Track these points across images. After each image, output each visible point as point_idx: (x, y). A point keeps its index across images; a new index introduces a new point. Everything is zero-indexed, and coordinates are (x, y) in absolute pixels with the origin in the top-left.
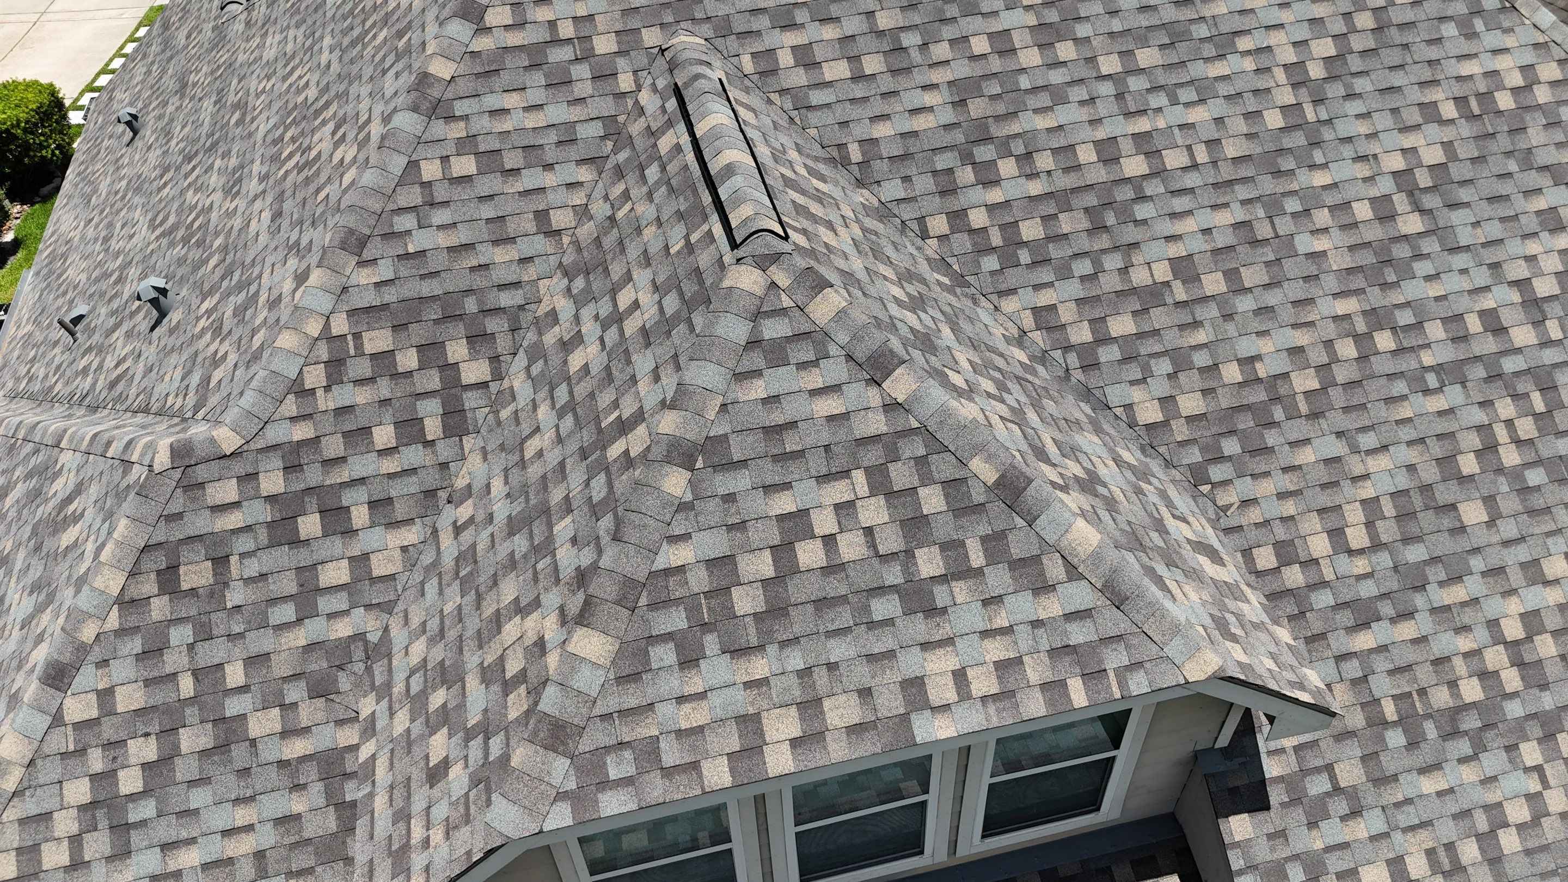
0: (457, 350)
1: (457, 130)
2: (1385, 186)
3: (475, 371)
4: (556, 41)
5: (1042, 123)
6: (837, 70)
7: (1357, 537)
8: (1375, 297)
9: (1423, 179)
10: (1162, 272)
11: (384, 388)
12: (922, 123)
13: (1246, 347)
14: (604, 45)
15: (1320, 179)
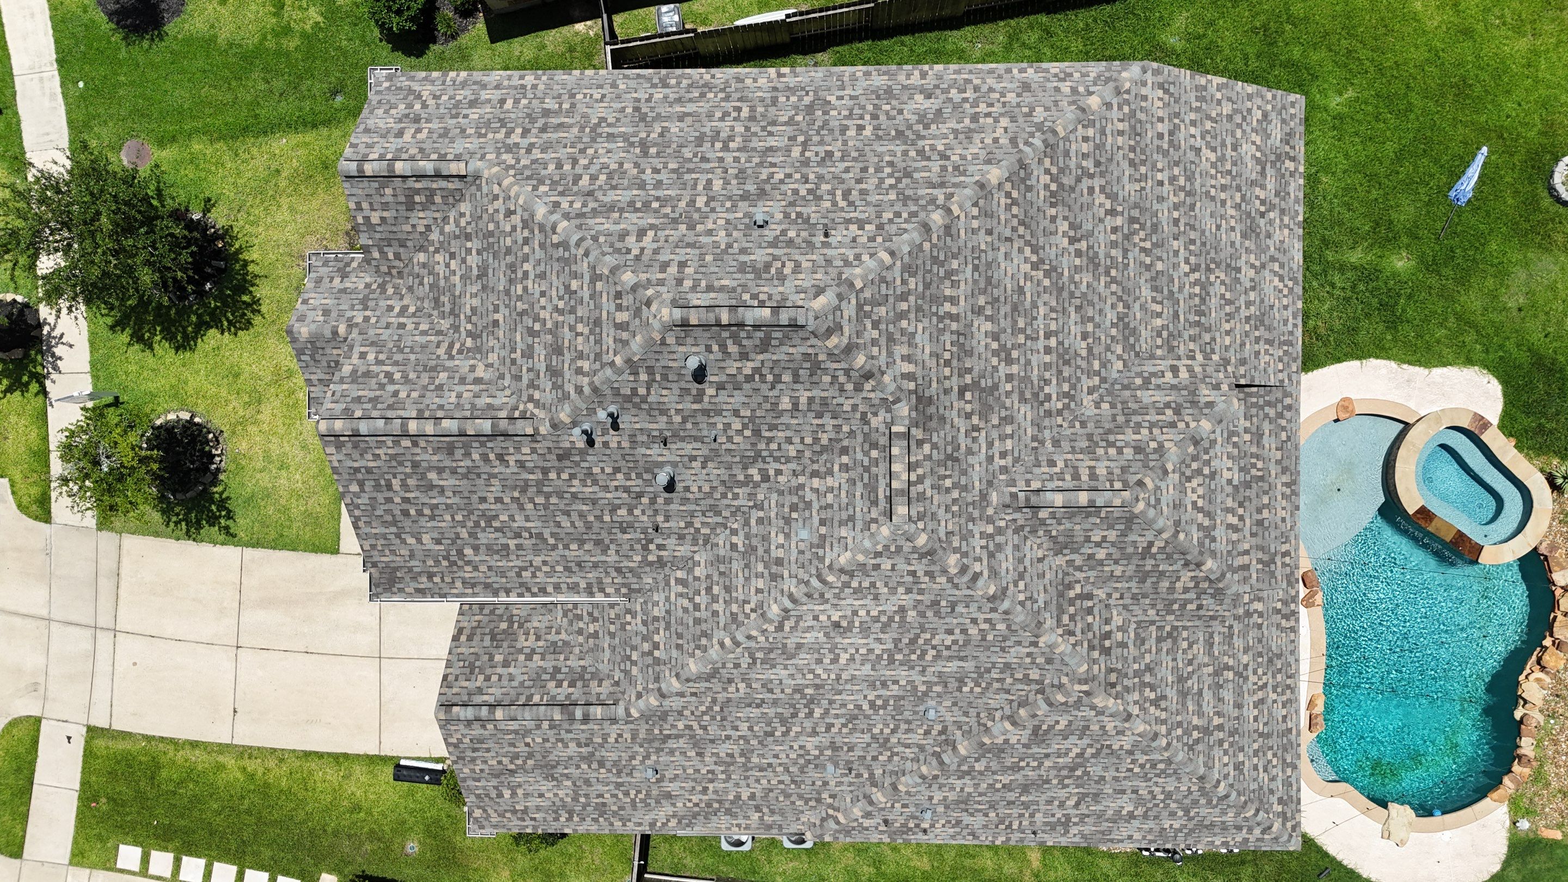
0: (1072, 594)
1: (1011, 586)
2: (1072, 248)
3: (1078, 589)
4: (987, 547)
5: (1036, 372)
6: (1009, 443)
7: (1158, 308)
8: (1101, 270)
9: (1072, 233)
10: (1084, 345)
11: (1078, 618)
12: (1029, 418)
13: (1108, 324)
14: (990, 529)
15: (1066, 273)
